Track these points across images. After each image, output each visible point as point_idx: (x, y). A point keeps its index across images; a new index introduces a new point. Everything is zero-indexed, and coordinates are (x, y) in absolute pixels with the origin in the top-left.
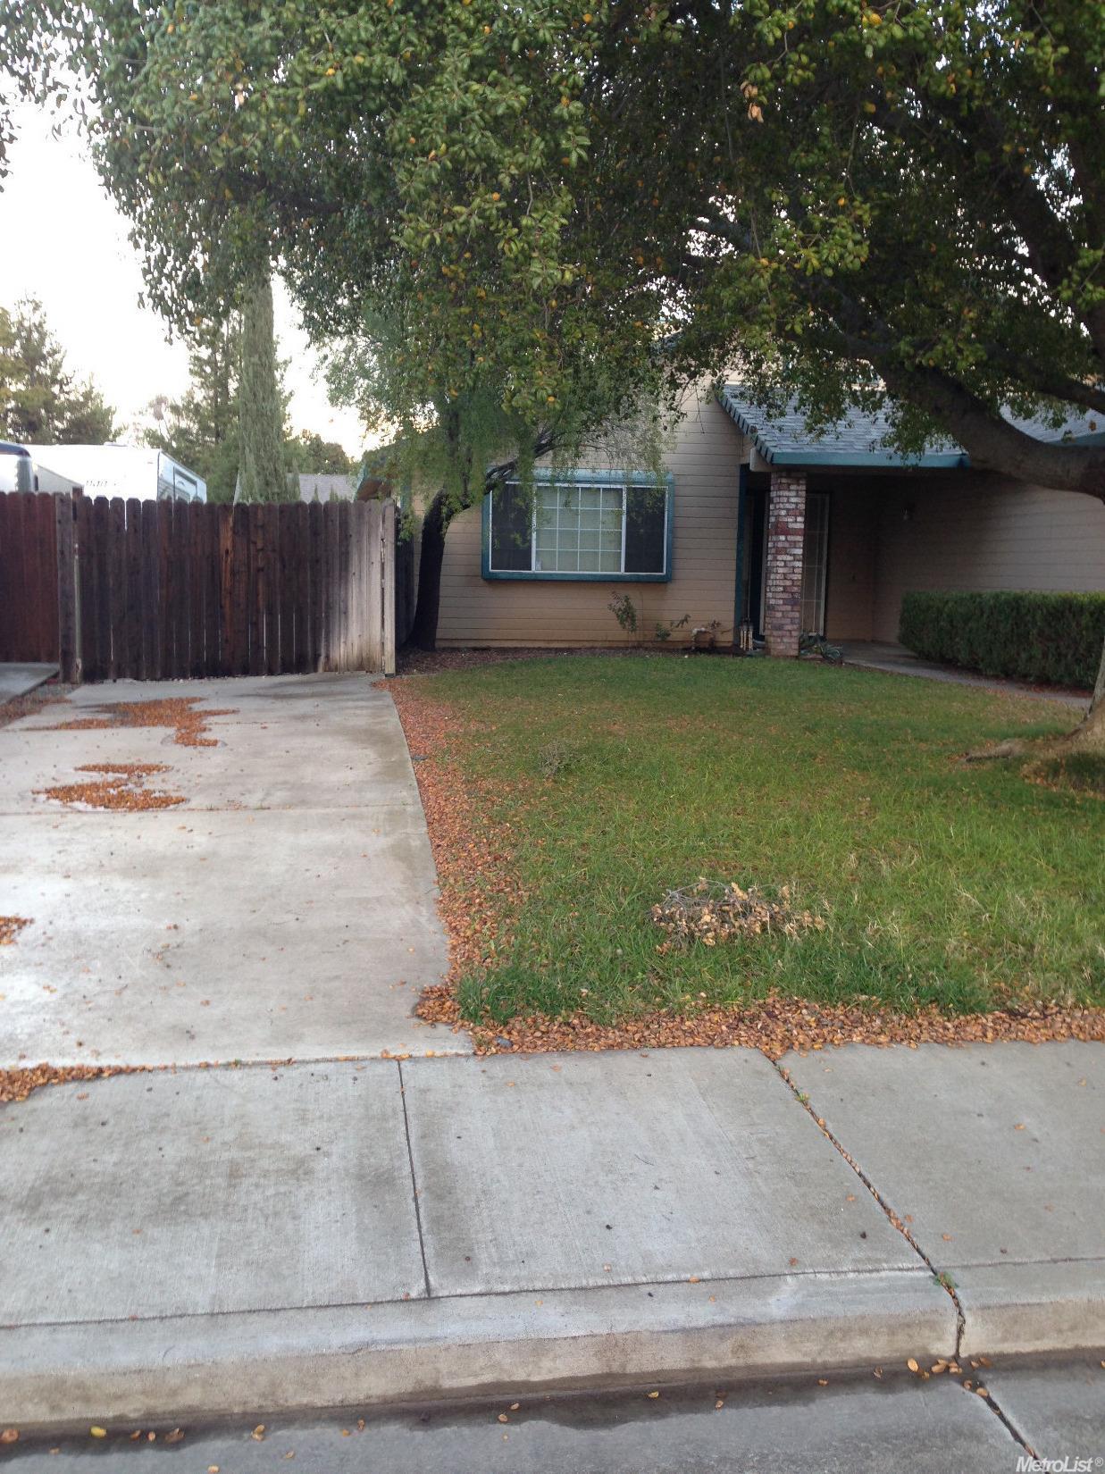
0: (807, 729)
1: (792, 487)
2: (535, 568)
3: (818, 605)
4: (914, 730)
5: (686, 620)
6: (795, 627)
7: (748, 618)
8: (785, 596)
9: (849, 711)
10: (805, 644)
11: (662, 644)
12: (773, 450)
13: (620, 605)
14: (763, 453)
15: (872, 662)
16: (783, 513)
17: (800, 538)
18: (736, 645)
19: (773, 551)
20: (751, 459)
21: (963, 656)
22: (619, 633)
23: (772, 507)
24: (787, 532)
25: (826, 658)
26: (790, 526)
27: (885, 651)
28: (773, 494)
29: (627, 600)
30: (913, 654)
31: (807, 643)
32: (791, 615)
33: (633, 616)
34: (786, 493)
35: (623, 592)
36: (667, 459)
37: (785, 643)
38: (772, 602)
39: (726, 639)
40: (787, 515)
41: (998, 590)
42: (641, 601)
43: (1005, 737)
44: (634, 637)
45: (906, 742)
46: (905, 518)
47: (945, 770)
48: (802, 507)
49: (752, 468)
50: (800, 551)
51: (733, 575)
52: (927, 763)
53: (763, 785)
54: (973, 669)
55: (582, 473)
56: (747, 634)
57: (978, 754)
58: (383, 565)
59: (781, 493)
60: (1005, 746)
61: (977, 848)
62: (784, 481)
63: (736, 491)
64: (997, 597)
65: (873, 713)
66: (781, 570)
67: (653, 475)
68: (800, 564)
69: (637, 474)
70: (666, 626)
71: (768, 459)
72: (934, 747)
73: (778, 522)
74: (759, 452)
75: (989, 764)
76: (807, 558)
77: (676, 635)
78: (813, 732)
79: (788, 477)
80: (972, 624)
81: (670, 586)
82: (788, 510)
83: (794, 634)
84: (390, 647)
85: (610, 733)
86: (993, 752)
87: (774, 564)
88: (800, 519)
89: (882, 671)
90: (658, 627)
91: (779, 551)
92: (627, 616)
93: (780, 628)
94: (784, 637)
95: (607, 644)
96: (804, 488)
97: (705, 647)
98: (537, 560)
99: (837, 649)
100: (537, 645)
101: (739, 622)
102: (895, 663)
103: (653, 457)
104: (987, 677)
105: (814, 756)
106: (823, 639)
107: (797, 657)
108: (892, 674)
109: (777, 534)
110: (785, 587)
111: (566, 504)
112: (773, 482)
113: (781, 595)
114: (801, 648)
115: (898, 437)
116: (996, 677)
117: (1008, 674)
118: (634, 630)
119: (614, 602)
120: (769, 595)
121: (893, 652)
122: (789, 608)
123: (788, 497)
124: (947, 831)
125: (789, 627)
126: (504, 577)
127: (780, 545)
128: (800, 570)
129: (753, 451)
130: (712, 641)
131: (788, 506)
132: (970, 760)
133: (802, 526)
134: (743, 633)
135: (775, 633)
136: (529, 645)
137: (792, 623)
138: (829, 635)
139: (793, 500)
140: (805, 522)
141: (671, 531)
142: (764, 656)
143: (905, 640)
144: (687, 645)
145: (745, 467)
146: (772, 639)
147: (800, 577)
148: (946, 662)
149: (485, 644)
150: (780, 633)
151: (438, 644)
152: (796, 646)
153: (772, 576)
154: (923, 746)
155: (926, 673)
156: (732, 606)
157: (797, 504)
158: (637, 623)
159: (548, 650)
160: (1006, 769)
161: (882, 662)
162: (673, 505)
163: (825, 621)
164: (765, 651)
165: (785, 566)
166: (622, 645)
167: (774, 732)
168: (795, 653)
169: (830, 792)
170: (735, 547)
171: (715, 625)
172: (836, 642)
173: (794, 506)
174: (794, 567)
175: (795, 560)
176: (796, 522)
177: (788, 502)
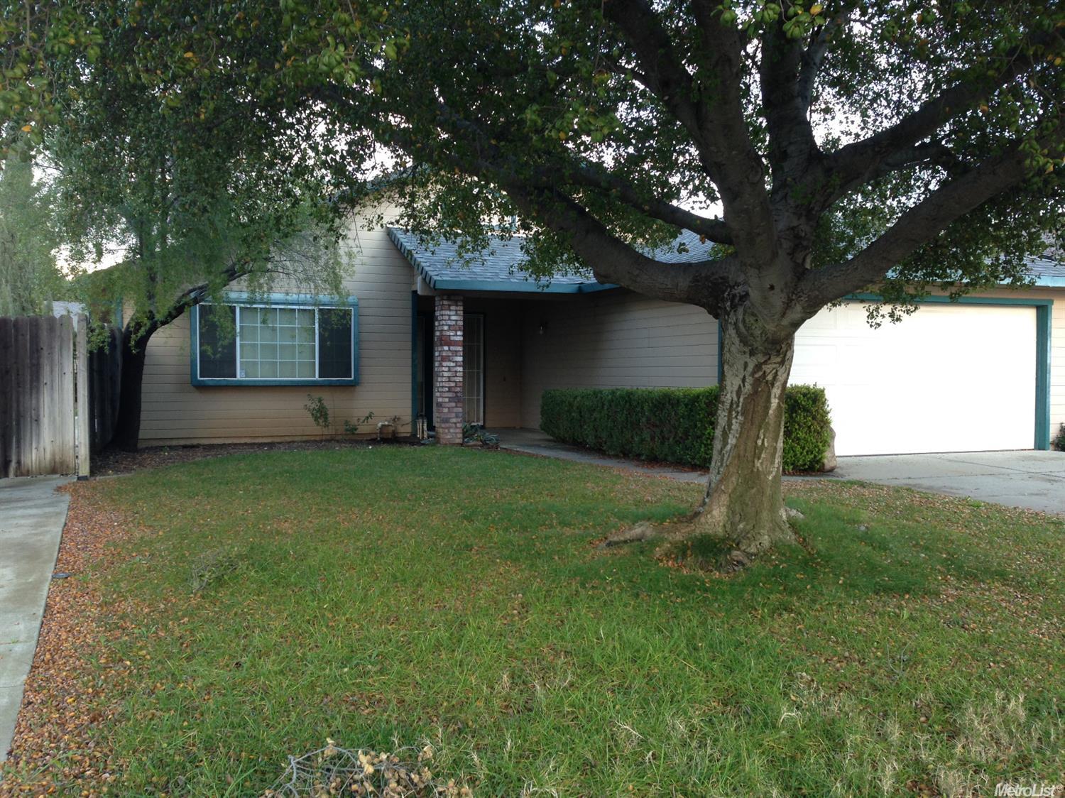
0: (465, 517)
1: (452, 308)
2: (240, 376)
3: (478, 401)
4: (557, 513)
5: (370, 416)
6: (459, 420)
7: (424, 413)
8: (450, 395)
9: (502, 496)
10: (467, 433)
11: (352, 437)
12: (435, 278)
13: (314, 405)
14: (427, 280)
15: (521, 445)
16: (446, 328)
17: (460, 348)
18: (414, 435)
19: (439, 359)
20: (419, 287)
21: (591, 440)
22: (314, 429)
23: (436, 323)
24: (450, 343)
25: (485, 444)
26: (452, 338)
27: (530, 436)
28: (437, 313)
29: (320, 401)
30: (551, 438)
31: (470, 432)
32: (456, 410)
33: (326, 414)
34: (448, 312)
35: (317, 394)
36: (347, 284)
37: (451, 432)
38: (440, 400)
39: (405, 430)
40: (449, 330)
41: (614, 388)
42: (333, 402)
43: (636, 519)
44: (329, 431)
45: (551, 526)
46: (541, 332)
47: (588, 557)
48: (461, 323)
49: (419, 292)
50: (460, 359)
51: (409, 379)
52: (572, 549)
53: (419, 585)
54: (598, 450)
55: (276, 296)
56: (422, 425)
57: (616, 539)
58: (75, 375)
59: (444, 312)
60: (638, 530)
61: (628, 654)
62: (445, 302)
63: (409, 312)
64: (613, 393)
65: (522, 498)
66: (446, 374)
67: (337, 298)
68: (460, 369)
69: (324, 297)
70: (354, 421)
71: (432, 286)
72: (577, 531)
73: (441, 336)
74: (424, 279)
75: (625, 550)
76: (467, 363)
77: (364, 429)
78: (470, 520)
79: (448, 299)
80: (596, 415)
81: (358, 388)
82: (450, 326)
83: (458, 425)
84: (84, 451)
85: (278, 533)
86: (628, 536)
87: (441, 369)
88: (459, 333)
89: (530, 455)
90: (347, 423)
91: (444, 359)
92: (321, 414)
93: (446, 421)
94: (451, 429)
95: (305, 438)
96: (462, 308)
97: (389, 438)
98: (241, 369)
99: (494, 436)
100: (243, 441)
101: (416, 416)
102: (539, 446)
103: (335, 282)
104: (610, 457)
105: (469, 548)
106: (483, 427)
107: (462, 445)
108: (537, 457)
109: (441, 345)
110: (449, 388)
111: (264, 322)
112: (437, 303)
113: (446, 395)
114: (464, 437)
115: (532, 262)
116: (616, 456)
117: (626, 454)
118: (326, 426)
119: (309, 403)
120: (438, 394)
121: (538, 437)
122: (454, 404)
123: (449, 316)
124: (597, 632)
125: (454, 420)
126: (211, 384)
127: (444, 354)
128: (461, 374)
129: (419, 279)
130: (394, 433)
131: (449, 322)
132: (609, 544)
133: (461, 339)
134: (419, 425)
135: (443, 425)
136: (236, 441)
137: (457, 417)
138: (488, 425)
139: (453, 318)
140: (464, 336)
141: (357, 343)
142: (434, 444)
143: (546, 428)
144: (374, 436)
145: (415, 292)
146: (441, 430)
147: (461, 379)
148: (578, 445)
149: (195, 442)
150: (447, 425)
151: (141, 445)
152: (461, 435)
153: (439, 379)
154: (568, 531)
155: (563, 455)
156: (409, 403)
157: (456, 321)
158: (330, 419)
159: (252, 445)
160: (642, 552)
161: (530, 446)
162: (358, 324)
163: (484, 412)
164: (435, 440)
165: (449, 371)
166: (318, 438)
167: (435, 522)
168: (460, 441)
169: (484, 588)
170: (410, 356)
171: (395, 419)
172: (493, 430)
173: (454, 323)
174: (456, 372)
175: (456, 366)
176: (456, 335)
177: (449, 320)
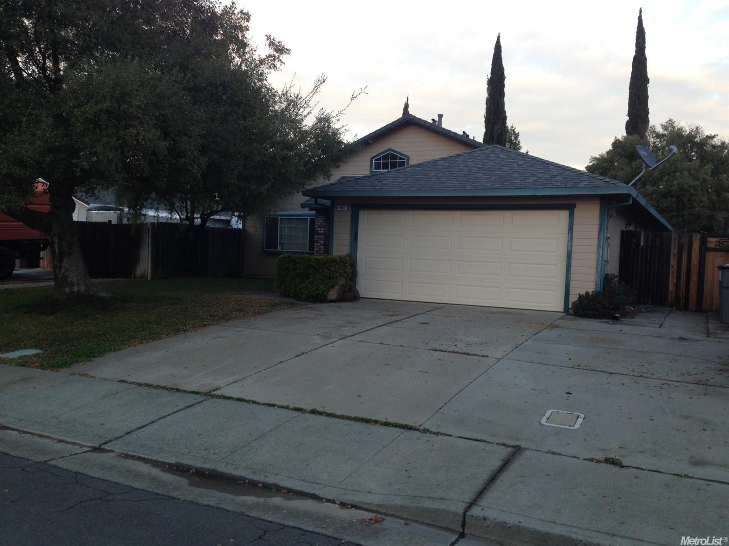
1: (320, 217)
2: (279, 249)
26: (319, 232)
40: (318, 228)
68: (322, 247)
123: (318, 220)
126: (269, 252)
131: (318, 224)
139: (320, 221)
173: (320, 224)
174: (320, 248)
175: (321, 245)
176: (321, 230)
177: (318, 222)
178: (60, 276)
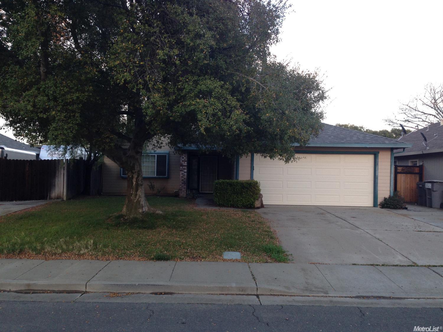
13: (150, 184)
17: (186, 167)
22: (150, 191)
26: (183, 164)
32: (184, 187)
35: (154, 181)
37: (182, 194)
48: (186, 160)
50: (186, 171)
81: (169, 179)
82: (182, 160)
96: (187, 155)
107: (186, 197)
110: (182, 180)
127: (181, 169)
133: (186, 164)
139: (184, 158)
141: (168, 166)
147: (186, 177)
162: (169, 159)
166: (151, 194)
178: (135, 201)
